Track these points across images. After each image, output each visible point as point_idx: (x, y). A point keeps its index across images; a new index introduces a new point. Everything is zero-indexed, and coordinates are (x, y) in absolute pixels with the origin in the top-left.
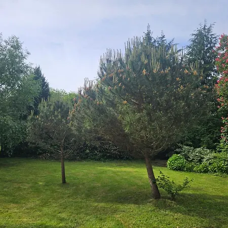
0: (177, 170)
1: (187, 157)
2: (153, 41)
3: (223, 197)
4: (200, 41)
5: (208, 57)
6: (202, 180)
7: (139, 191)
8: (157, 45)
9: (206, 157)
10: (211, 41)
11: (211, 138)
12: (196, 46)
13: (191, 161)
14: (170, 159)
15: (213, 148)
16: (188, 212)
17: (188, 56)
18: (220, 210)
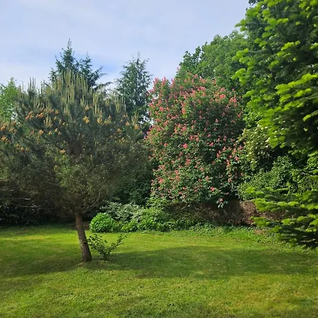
0: (102, 232)
1: (113, 215)
2: (75, 63)
3: (152, 252)
4: (133, 78)
5: (141, 98)
6: (131, 239)
7: (61, 259)
8: (80, 70)
9: (135, 214)
10: (144, 80)
11: (140, 192)
12: (128, 82)
13: (119, 219)
14: (94, 219)
15: (142, 203)
16: (123, 268)
17: (119, 92)
18: (150, 263)
